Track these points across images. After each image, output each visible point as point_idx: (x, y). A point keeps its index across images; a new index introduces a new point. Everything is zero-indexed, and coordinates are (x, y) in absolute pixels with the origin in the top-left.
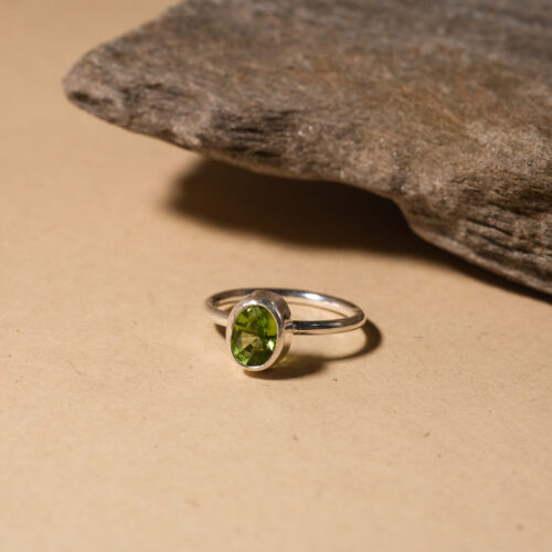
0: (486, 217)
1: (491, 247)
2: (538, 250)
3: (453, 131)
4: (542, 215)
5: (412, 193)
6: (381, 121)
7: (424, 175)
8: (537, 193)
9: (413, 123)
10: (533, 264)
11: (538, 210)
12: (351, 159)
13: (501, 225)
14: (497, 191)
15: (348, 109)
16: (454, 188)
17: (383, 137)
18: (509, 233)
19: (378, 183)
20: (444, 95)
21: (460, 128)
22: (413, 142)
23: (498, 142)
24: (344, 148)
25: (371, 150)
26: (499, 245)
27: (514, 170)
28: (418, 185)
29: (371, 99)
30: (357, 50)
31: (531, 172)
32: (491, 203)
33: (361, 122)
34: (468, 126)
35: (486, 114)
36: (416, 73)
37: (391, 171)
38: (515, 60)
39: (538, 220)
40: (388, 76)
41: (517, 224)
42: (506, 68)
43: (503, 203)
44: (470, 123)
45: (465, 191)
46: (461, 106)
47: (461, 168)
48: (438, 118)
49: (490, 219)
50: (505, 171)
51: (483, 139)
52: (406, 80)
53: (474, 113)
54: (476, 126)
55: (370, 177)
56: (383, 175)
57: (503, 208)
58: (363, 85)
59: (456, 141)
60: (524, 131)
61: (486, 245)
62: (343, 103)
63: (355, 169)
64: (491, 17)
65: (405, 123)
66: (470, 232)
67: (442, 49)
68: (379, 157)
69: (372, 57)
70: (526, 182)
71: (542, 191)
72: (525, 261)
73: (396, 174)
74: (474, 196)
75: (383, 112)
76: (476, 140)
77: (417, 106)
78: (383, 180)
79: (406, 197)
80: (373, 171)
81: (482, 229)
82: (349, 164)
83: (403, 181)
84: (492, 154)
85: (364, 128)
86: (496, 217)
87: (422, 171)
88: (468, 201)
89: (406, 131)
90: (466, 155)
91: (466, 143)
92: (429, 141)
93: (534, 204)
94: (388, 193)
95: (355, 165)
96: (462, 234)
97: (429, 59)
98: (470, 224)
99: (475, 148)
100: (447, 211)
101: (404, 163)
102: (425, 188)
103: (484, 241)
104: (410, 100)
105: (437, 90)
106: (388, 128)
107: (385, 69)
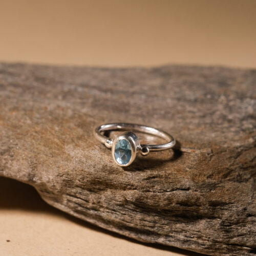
0: (75, 193)
1: (80, 208)
2: (102, 209)
3: (59, 150)
4: (102, 192)
5: (39, 182)
6: (23, 146)
7: (44, 173)
8: (98, 181)
9: (39, 146)
10: (100, 216)
11: (100, 190)
12: (8, 165)
13: (83, 197)
14: (79, 180)
15: (7, 139)
16: (58, 179)
17: (24, 153)
18: (87, 201)
19: (22, 177)
20: (56, 131)
21: (62, 148)
22: (38, 156)
23: (79, 155)
24: (5, 159)
25: (18, 160)
26: (83, 207)
27: (86, 170)
28: (41, 178)
29: (19, 134)
30: (15, 109)
31: (95, 171)
32: (77, 186)
33: (14, 146)
34: (66, 147)
35: (76, 141)
36: (43, 120)
37: (28, 171)
38: (96, 112)
39: (101, 194)
40: (29, 122)
41: (90, 196)
42: (90, 116)
43: (83, 186)
44: (67, 145)
45: (64, 180)
46: (64, 137)
47: (61, 169)
48: (52, 143)
49: (77, 194)
50: (82, 170)
51: (72, 154)
52: (37, 124)
53: (70, 140)
54: (69, 147)
55: (18, 174)
56: (24, 173)
57: (83, 189)
58: (15, 127)
59: (59, 155)
60: (93, 149)
61: (77, 207)
62: (5, 136)
63: (10, 170)
64: (86, 90)
65: (35, 146)
66: (69, 201)
67: (59, 107)
68: (22, 164)
69: (22, 112)
70: (93, 176)
71: (100, 180)
72: (96, 215)
73: (30, 172)
74: (68, 183)
75: (25, 141)
76: (69, 155)
77: (42, 137)
78: (24, 175)
79: (36, 183)
80: (19, 171)
81: (75, 199)
82: (8, 168)
83: (34, 176)
84: (76, 162)
85: (15, 149)
86: (80, 193)
87: (43, 171)
88: (66, 186)
89: (35, 150)
90: (64, 162)
91: (65, 156)
92: (46, 155)
93: (98, 187)
94: (27, 182)
95: (11, 168)
96: (66, 202)
97: (51, 113)
98: (68, 197)
99: (69, 158)
100: (57, 191)
101: (34, 167)
102: (45, 179)
103: (76, 205)
104: (39, 134)
105: (52, 128)
106: (26, 149)
107: (28, 118)
